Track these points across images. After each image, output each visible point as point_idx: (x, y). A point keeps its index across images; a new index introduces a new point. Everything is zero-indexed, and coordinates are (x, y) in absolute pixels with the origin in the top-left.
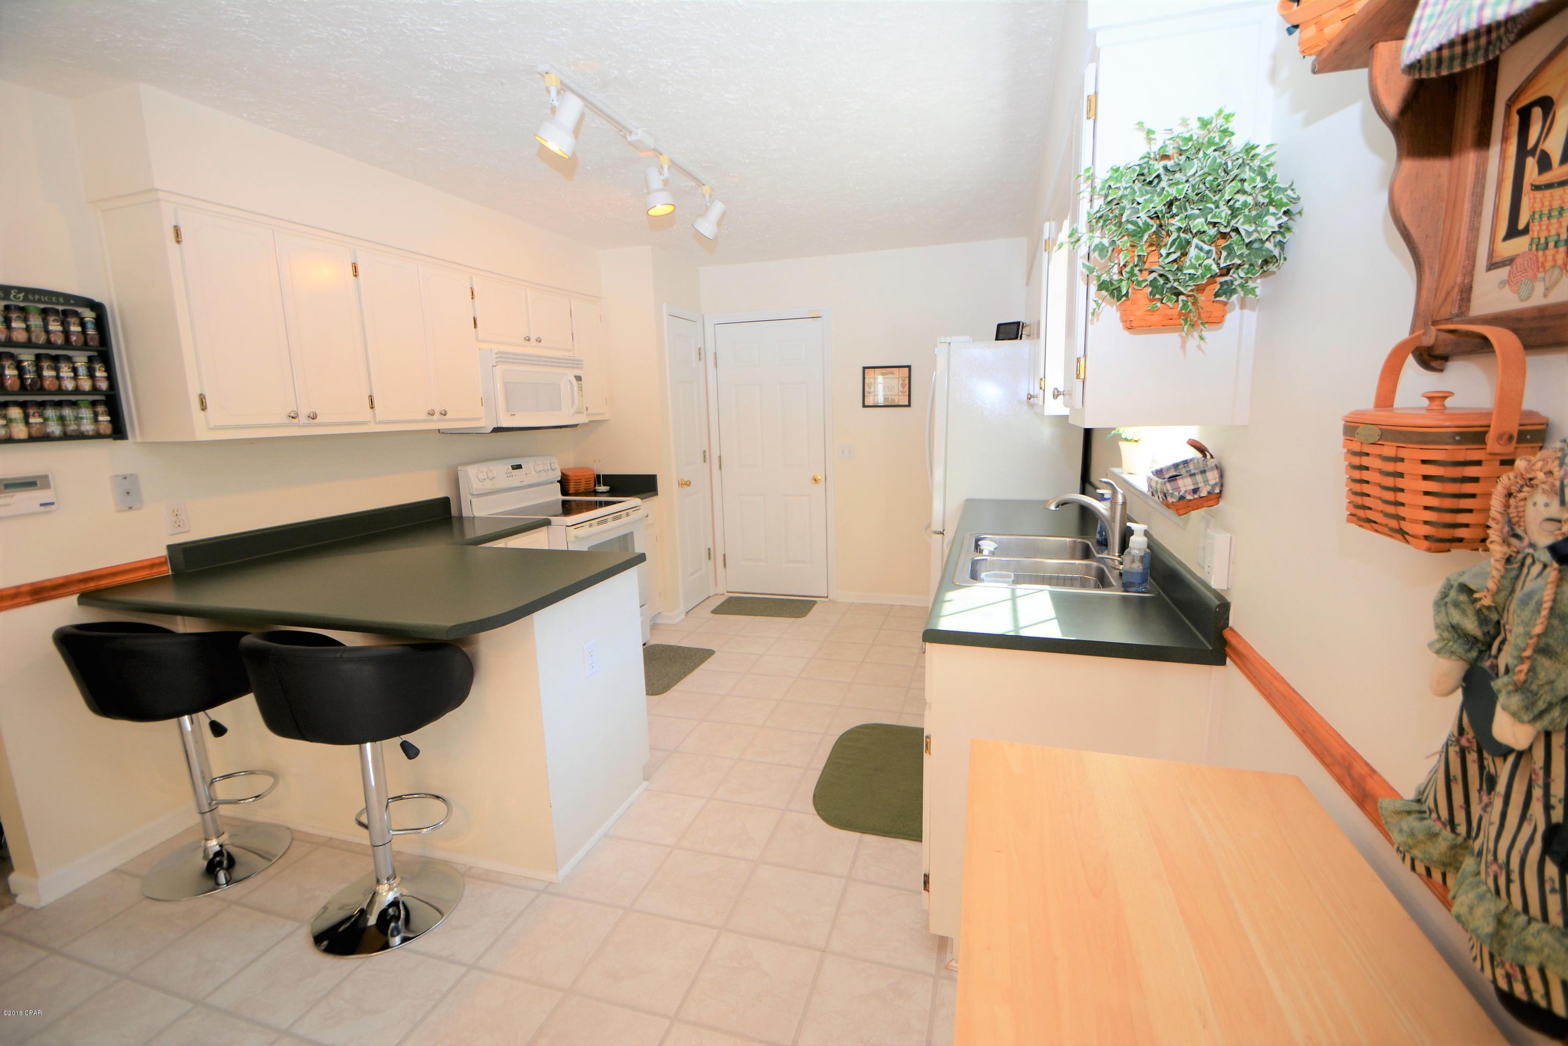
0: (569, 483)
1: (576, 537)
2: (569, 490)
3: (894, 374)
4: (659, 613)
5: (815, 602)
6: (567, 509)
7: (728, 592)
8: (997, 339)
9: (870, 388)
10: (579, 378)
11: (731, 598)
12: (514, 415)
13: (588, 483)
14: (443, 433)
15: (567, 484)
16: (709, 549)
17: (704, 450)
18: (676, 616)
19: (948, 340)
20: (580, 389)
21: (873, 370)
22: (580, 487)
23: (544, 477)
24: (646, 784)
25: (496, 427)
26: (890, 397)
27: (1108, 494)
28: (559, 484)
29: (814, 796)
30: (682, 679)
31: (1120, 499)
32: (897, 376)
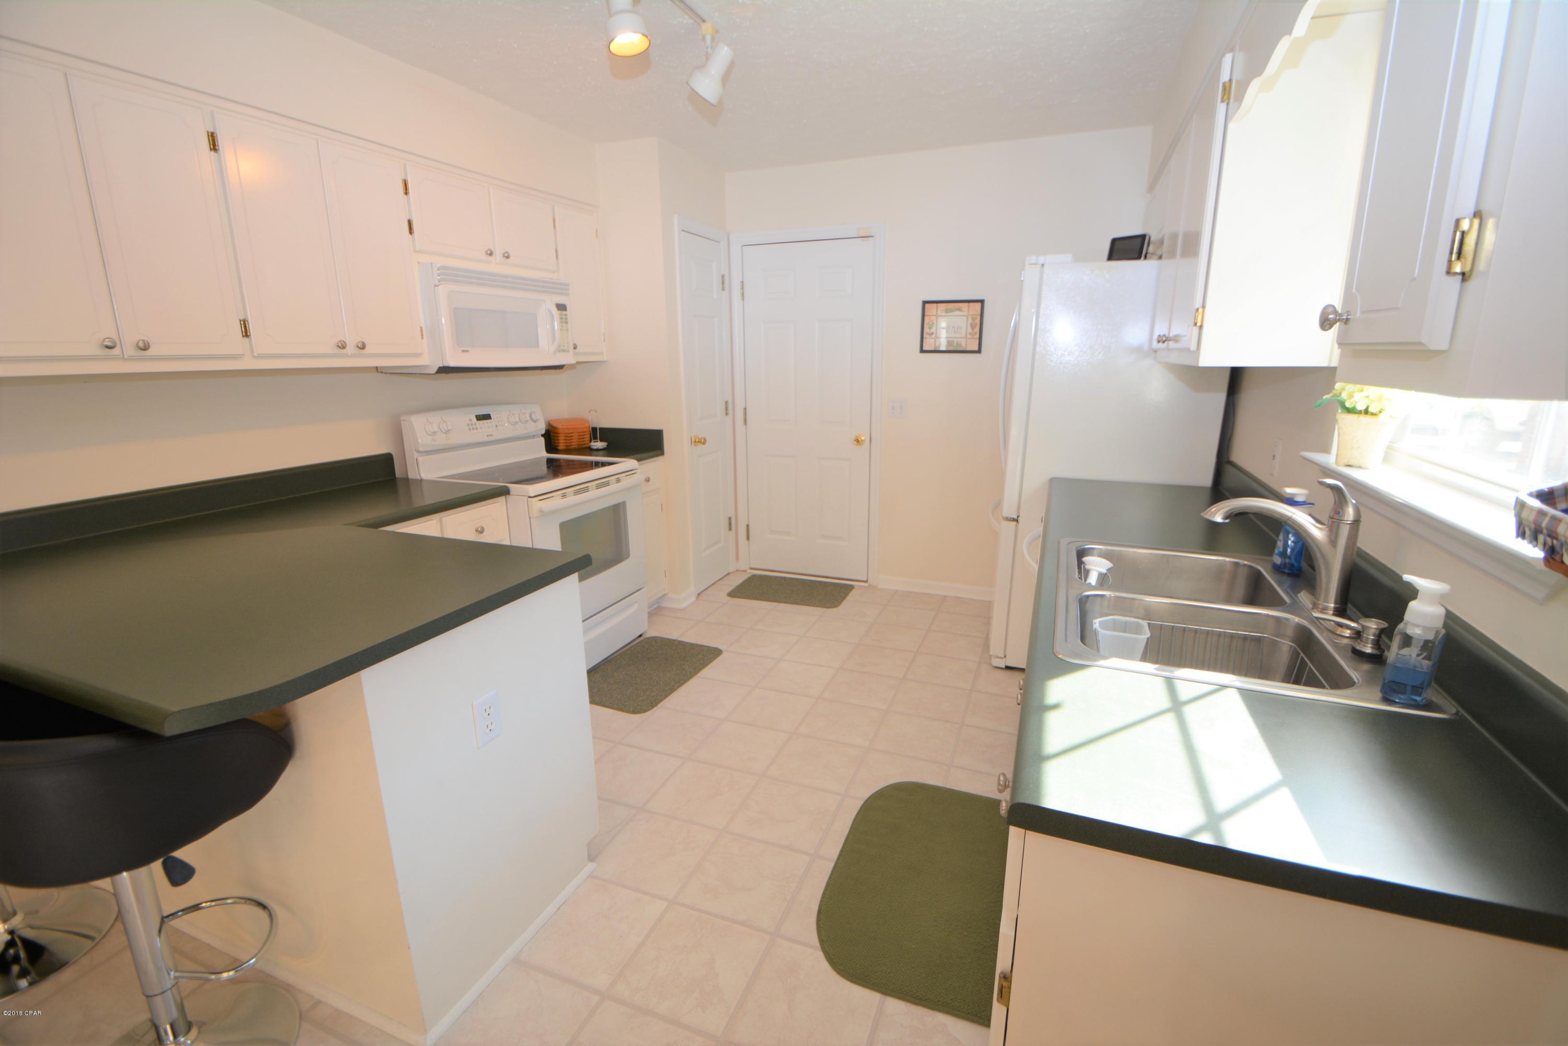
0: (558, 437)
1: (541, 511)
2: (558, 446)
3: (961, 311)
4: (665, 595)
5: (852, 587)
6: (555, 469)
7: (751, 569)
8: (1111, 257)
9: (930, 328)
10: (561, 307)
11: (754, 576)
12: (467, 351)
13: (581, 437)
14: (382, 372)
15: (556, 438)
16: (730, 519)
17: (727, 400)
18: (684, 599)
19: (1041, 260)
20: (564, 321)
21: (935, 305)
22: (571, 442)
23: (520, 430)
24: (591, 866)
25: (442, 366)
26: (955, 340)
27: (1301, 495)
28: (543, 439)
29: (820, 912)
30: (675, 690)
31: (1350, 513)
32: (966, 313)
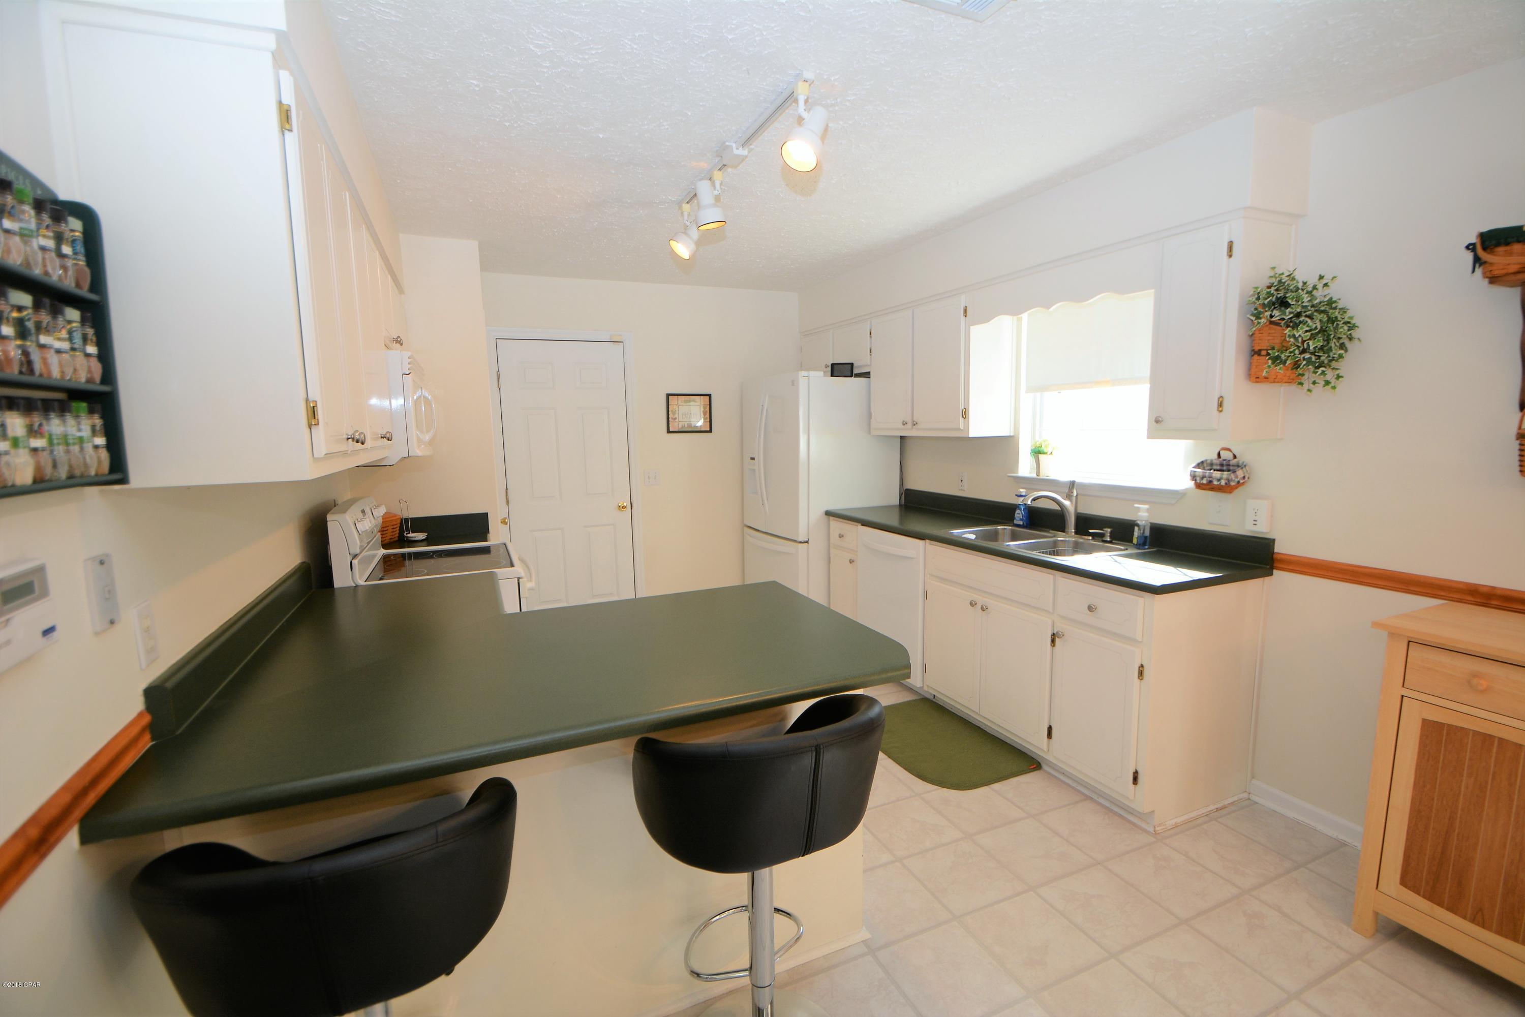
3: (696, 402)
8: (830, 376)
9: (674, 415)
13: (394, 530)
21: (675, 397)
22: (387, 537)
25: (406, 456)
26: (692, 423)
31: (1075, 492)
32: (699, 403)
